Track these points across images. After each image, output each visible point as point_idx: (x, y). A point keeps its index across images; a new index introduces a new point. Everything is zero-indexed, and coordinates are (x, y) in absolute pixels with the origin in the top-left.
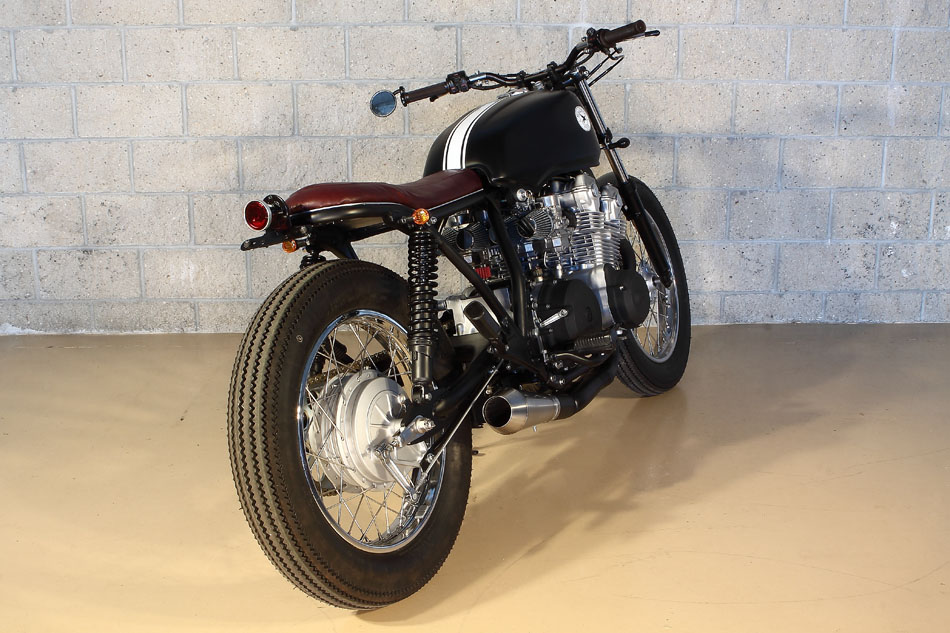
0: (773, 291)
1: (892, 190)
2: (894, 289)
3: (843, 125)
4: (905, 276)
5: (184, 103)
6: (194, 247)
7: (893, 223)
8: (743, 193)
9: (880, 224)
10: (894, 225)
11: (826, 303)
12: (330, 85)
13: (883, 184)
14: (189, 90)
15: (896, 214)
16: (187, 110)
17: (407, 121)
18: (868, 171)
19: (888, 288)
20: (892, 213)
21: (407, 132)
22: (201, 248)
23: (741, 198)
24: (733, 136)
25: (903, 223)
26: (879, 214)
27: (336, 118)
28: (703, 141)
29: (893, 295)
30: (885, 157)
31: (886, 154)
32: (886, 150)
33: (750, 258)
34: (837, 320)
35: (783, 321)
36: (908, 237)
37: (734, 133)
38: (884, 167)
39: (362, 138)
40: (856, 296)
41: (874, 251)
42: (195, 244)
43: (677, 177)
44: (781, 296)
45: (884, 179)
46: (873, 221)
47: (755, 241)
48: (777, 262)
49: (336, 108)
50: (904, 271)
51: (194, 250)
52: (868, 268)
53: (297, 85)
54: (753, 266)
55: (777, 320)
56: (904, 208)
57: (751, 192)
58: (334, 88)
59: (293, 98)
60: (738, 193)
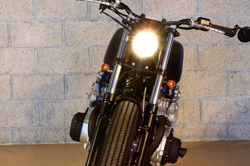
8: (235, 72)
12: (26, 22)
21: (64, 44)
23: (234, 75)
27: (29, 38)
28: (213, 46)
33: (240, 105)
37: (229, 42)
39: (42, 48)
43: (200, 64)
47: (243, 97)
49: (29, 33)
53: (10, 22)
54: (242, 109)
57: (239, 71)
58: (28, 23)
59: (8, 29)
60: (233, 72)
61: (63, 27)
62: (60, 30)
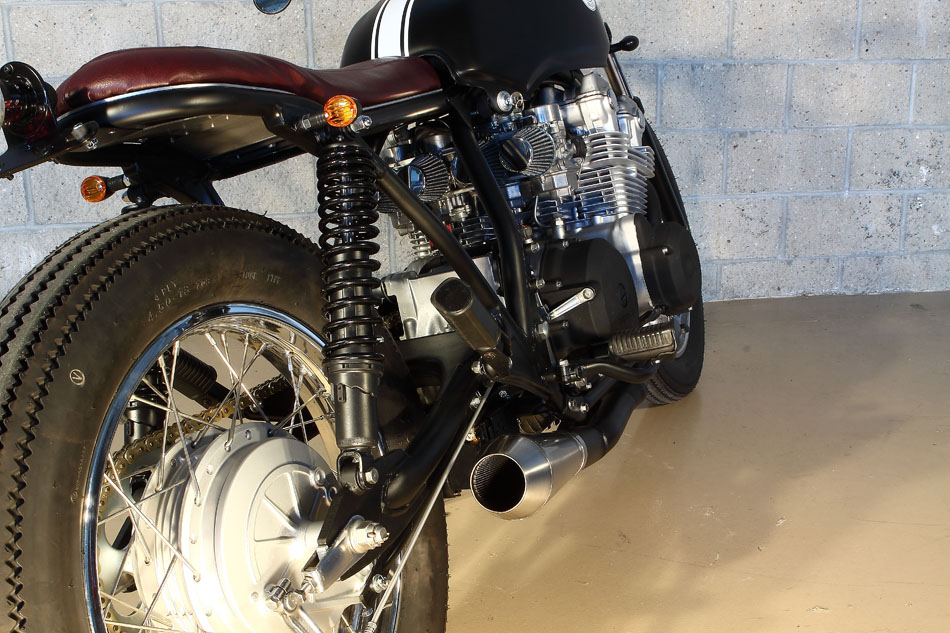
0: (780, 257)
1: (922, 127)
2: (923, 249)
3: (864, 46)
4: (936, 233)
5: (8, 33)
6: (36, 227)
7: (922, 168)
8: (743, 135)
9: (907, 169)
10: (924, 170)
11: (843, 269)
13: (911, 119)
14: (13, 14)
15: (925, 157)
16: (13, 42)
17: (310, 50)
18: (893, 105)
19: (916, 248)
20: (921, 156)
22: (44, 229)
23: (740, 141)
24: (731, 62)
25: (935, 168)
26: (905, 159)
28: (693, 69)
29: (922, 256)
30: (914, 86)
31: (914, 83)
32: (914, 75)
33: (752, 216)
34: (856, 290)
35: (792, 294)
36: (940, 185)
37: (731, 57)
38: (913, 97)
40: (879, 259)
41: (900, 204)
42: (37, 224)
43: (661, 116)
44: (789, 263)
45: (911, 113)
46: (899, 166)
47: (757, 195)
48: (785, 221)
49: (216, 34)
50: (935, 227)
51: (34, 232)
52: (893, 225)
53: (161, 4)
54: (755, 227)
55: (785, 294)
56: (936, 149)
57: (753, 133)
58: (211, 7)
59: (156, 24)
60: (737, 135)
61: (308, 15)
62: (301, 24)
